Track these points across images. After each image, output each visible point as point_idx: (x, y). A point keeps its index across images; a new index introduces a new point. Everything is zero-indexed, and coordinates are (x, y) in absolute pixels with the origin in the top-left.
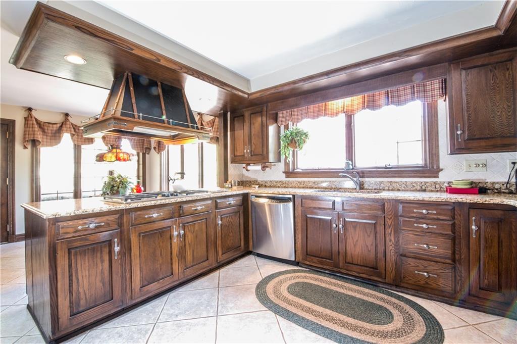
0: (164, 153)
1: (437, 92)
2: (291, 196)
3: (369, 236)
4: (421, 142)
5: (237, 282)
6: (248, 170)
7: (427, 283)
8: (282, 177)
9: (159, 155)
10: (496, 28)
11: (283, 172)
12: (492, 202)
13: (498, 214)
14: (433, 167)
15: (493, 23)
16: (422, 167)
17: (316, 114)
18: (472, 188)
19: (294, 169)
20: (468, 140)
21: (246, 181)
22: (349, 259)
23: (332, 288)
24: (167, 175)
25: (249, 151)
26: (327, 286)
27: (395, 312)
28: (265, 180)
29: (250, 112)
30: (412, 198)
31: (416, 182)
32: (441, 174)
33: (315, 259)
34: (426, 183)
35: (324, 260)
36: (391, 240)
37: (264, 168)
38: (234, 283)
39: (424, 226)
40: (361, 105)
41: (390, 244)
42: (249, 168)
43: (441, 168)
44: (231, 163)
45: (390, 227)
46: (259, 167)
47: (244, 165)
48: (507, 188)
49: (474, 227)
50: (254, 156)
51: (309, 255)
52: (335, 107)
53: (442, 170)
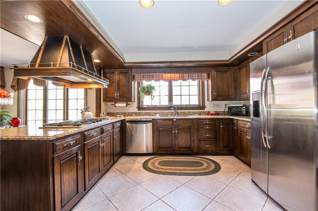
0: (23, 92)
1: (206, 77)
2: (152, 120)
3: (188, 135)
4: (197, 96)
5: (131, 169)
6: (115, 106)
7: (208, 149)
8: (136, 110)
9: (17, 92)
10: (228, 61)
11: (137, 108)
12: (226, 117)
13: (227, 121)
14: (203, 106)
15: (228, 59)
16: (198, 106)
17: (157, 78)
18: (216, 113)
19: (142, 106)
20: (217, 96)
21: (110, 113)
22: (180, 146)
23: (175, 160)
24: (25, 109)
25: (118, 95)
26: (173, 160)
27: (204, 163)
28: (125, 112)
29: (119, 72)
30: (203, 118)
31: (198, 112)
32: (205, 108)
33: (164, 150)
34: (201, 112)
35: (168, 149)
36: (196, 135)
37: (127, 105)
38: (129, 170)
39: (207, 128)
40: (178, 78)
41: (196, 136)
42: (117, 105)
43: (205, 106)
44: (103, 101)
45: (195, 129)
46: (124, 105)
47: (113, 103)
48: (224, 113)
49: (221, 126)
50: (121, 98)
51: (161, 148)
52: (167, 76)
53: (206, 107)
